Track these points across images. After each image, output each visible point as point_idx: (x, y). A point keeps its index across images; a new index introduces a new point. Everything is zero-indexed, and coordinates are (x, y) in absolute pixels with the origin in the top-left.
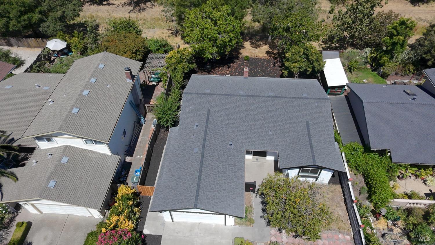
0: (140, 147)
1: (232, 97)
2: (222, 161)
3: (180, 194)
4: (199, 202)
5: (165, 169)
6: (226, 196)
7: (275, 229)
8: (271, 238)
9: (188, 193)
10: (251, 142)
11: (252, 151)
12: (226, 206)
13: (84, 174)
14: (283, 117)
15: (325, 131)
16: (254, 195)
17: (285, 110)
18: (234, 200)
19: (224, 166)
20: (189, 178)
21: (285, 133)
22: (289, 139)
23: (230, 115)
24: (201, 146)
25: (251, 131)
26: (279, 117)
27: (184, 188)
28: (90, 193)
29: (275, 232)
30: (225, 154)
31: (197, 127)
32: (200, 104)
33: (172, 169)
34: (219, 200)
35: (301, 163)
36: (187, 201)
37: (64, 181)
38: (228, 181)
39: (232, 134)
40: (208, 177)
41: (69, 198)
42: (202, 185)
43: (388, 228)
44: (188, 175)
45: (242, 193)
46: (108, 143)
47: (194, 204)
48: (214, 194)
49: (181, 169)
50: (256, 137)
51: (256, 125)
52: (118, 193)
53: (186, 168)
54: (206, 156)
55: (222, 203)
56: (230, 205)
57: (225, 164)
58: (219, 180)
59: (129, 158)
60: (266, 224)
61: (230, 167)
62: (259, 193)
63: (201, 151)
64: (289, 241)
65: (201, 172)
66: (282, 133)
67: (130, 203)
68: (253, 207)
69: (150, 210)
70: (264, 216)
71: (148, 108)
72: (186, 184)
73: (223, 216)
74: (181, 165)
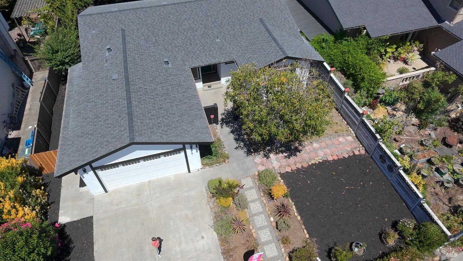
0: (29, 115)
2: (159, 82)
3: (102, 135)
4: (137, 134)
5: (71, 116)
6: (177, 121)
7: (260, 156)
8: (257, 168)
9: (115, 129)
10: (194, 57)
11: (198, 68)
12: (182, 133)
14: (228, 20)
15: (284, 24)
16: (219, 126)
17: (229, 11)
18: (191, 123)
19: (165, 88)
20: (112, 112)
21: (237, 37)
22: (245, 43)
23: (157, 30)
24: (123, 70)
26: (223, 20)
27: (107, 126)
29: (261, 160)
30: (162, 74)
31: (111, 53)
32: (107, 25)
33: (82, 112)
34: (168, 127)
36: (116, 139)
38: (176, 103)
39: (165, 53)
40: (142, 103)
42: (136, 113)
43: (389, 114)
44: (111, 109)
47: (128, 138)
48: (159, 121)
49: (97, 107)
50: (199, 49)
51: (195, 35)
53: (105, 102)
54: (133, 80)
55: (174, 129)
56: (188, 130)
57: (164, 85)
58: (161, 104)
59: (14, 132)
60: (246, 154)
61: (174, 87)
62: (225, 122)
63: (124, 75)
64: (282, 164)
65: (130, 99)
66: (233, 37)
67: (20, 180)
68: (222, 140)
69: (56, 175)
70: (240, 145)
71: (32, 64)
72: (109, 120)
73: (182, 153)
74: (95, 101)
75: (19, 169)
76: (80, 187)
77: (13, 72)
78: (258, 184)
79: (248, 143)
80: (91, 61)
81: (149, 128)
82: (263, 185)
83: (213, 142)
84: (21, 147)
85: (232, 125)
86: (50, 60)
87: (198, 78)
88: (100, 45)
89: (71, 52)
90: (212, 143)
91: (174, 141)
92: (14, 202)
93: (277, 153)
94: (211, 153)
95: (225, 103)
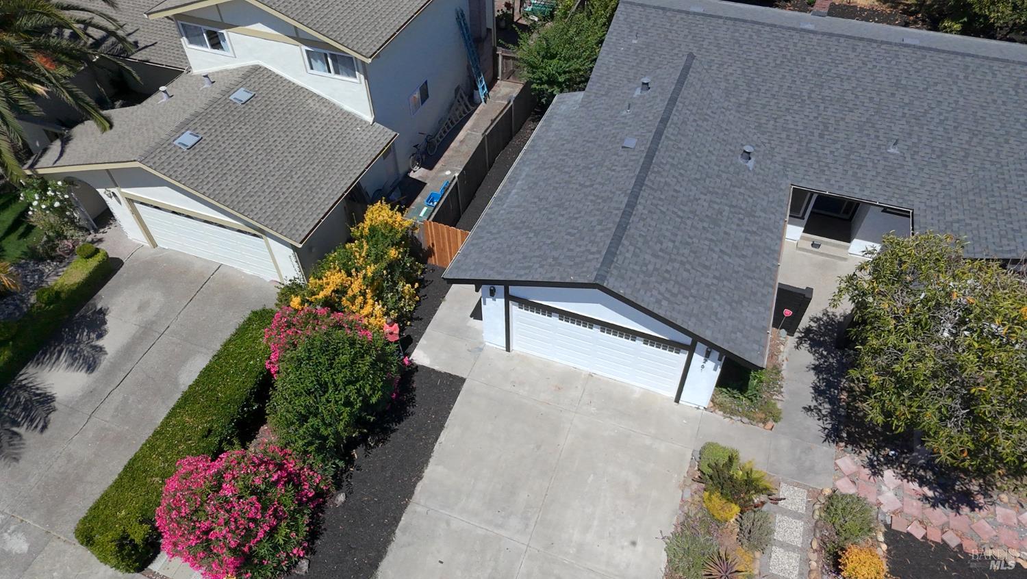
0: (457, 151)
1: (775, 30)
2: (711, 189)
3: (552, 243)
4: (615, 272)
5: (518, 183)
6: (707, 286)
7: (857, 458)
8: (836, 480)
9: (580, 243)
10: (816, 166)
11: (812, 194)
12: (704, 314)
13: (283, 143)
14: (948, 112)
16: (792, 341)
17: (960, 92)
18: (734, 304)
19: (716, 206)
20: (591, 207)
21: (948, 160)
22: (963, 181)
23: (760, 80)
24: (650, 136)
25: (821, 136)
26: (932, 109)
27: (570, 230)
28: (283, 193)
29: (854, 468)
30: (724, 176)
31: (645, 93)
32: (666, 36)
33: (540, 183)
34: (682, 289)
35: (1008, 248)
36: (572, 263)
37: (224, 142)
38: (723, 248)
39: (755, 134)
40: (655, 217)
41: (223, 187)
42: (632, 231)
44: (592, 201)
45: (763, 295)
46: (369, 61)
47: (595, 273)
48: (669, 268)
49: (571, 186)
50: (836, 154)
51: (843, 119)
52: (363, 220)
53: (588, 183)
54: (663, 163)
55: (691, 299)
56: (719, 316)
57: (718, 200)
58: (691, 234)
59: (422, 169)
60: (823, 435)
61: (735, 213)
62: (810, 339)
63: (648, 146)
64: (906, 510)
65: (637, 197)
66: (939, 157)
67: (392, 255)
68: (784, 373)
69: (446, 275)
70: (820, 407)
71: (502, 64)
72: (579, 221)
73: (683, 356)
74: (573, 174)
75: (399, 236)
76: (471, 316)
77: (469, 68)
78: (816, 517)
79: (842, 412)
80: (603, 95)
81: (643, 272)
82: (829, 526)
83: (762, 369)
84: (419, 199)
85: (825, 353)
86: (532, 67)
87: (800, 216)
88: (633, 71)
89: (575, 65)
90: (757, 368)
91: (679, 323)
92: (367, 286)
93: (905, 476)
94: (743, 388)
95: (836, 298)
